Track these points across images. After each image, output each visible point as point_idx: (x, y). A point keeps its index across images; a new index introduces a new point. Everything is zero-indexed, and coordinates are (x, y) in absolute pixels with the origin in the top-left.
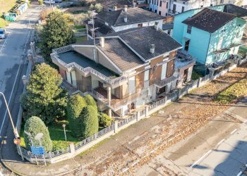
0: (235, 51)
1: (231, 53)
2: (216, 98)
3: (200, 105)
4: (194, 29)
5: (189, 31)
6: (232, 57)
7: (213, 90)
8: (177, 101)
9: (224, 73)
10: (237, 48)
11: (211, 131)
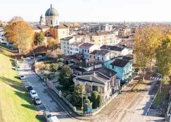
0: (131, 74)
1: (129, 75)
2: (132, 91)
3: (127, 94)
4: (115, 67)
5: (113, 68)
6: (130, 77)
7: (130, 89)
8: (119, 93)
9: (130, 82)
10: (131, 73)
11: (136, 100)
